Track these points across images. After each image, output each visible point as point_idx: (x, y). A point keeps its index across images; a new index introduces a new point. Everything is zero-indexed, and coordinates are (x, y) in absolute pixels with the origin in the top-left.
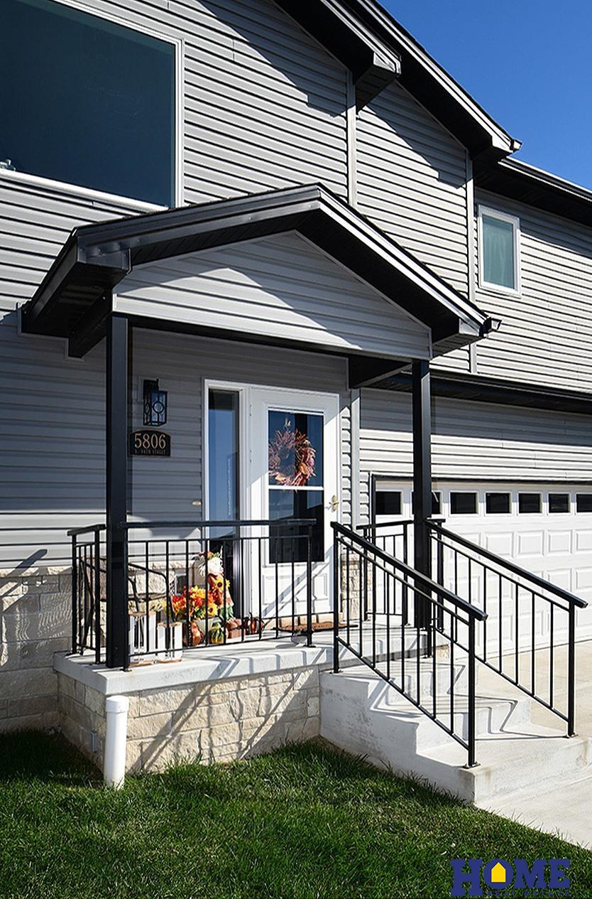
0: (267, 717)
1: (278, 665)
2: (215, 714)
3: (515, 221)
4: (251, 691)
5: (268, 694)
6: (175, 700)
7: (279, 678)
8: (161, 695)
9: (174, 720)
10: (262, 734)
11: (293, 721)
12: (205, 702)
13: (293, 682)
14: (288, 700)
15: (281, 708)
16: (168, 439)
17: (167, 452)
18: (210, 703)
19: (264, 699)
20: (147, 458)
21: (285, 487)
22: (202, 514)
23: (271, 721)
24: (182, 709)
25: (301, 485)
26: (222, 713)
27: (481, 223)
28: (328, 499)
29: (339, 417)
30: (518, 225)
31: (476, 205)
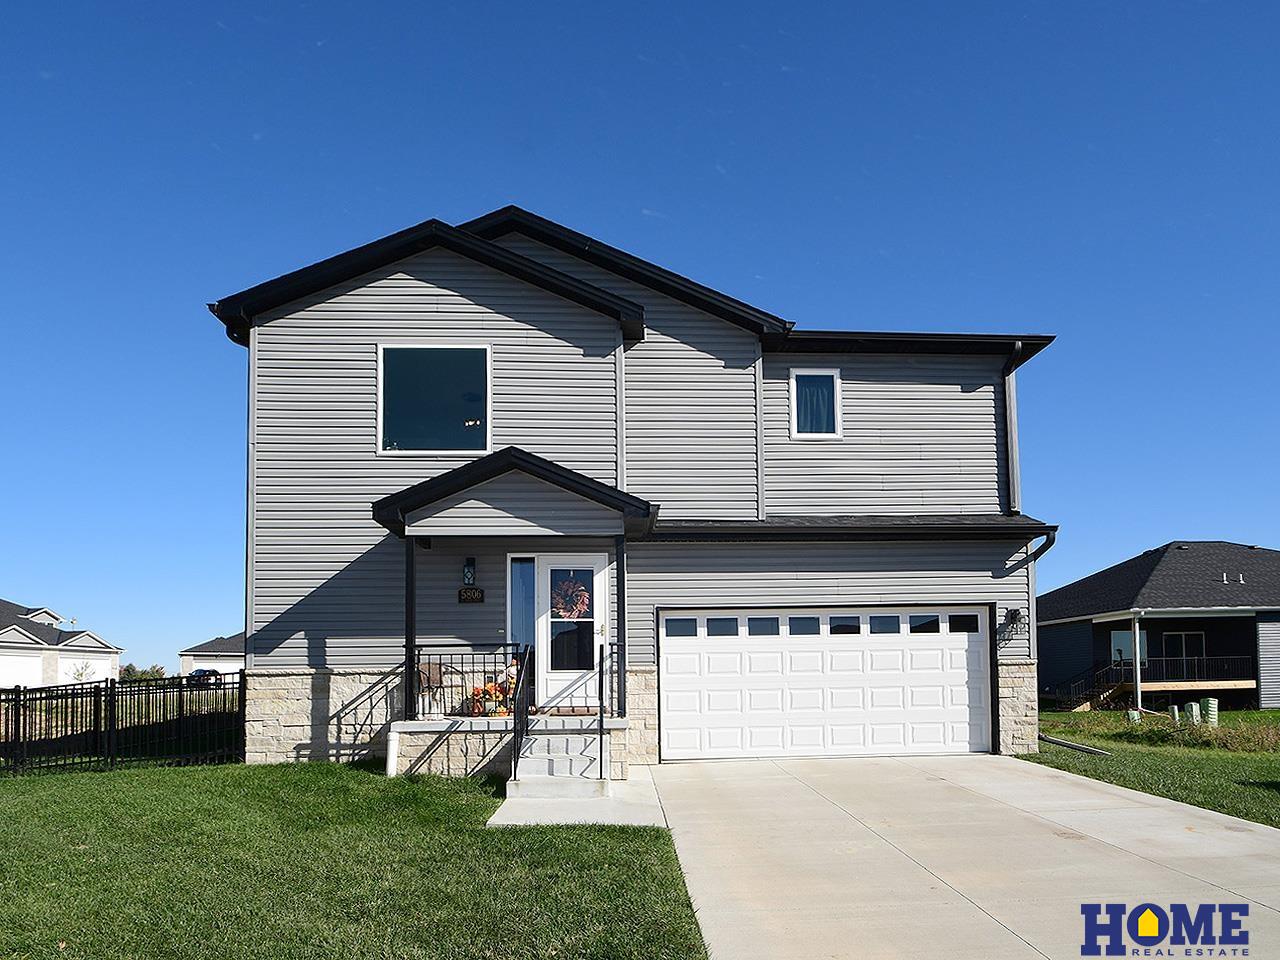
0: (484, 757)
1: (506, 727)
2: (451, 749)
3: (835, 373)
4: (474, 740)
5: (484, 744)
6: (430, 739)
7: (492, 735)
8: (421, 736)
9: (428, 751)
10: (480, 766)
11: (501, 762)
12: (446, 742)
13: (501, 739)
14: (498, 749)
15: (493, 753)
16: (482, 592)
17: (482, 600)
18: (448, 745)
19: (482, 746)
20: (469, 604)
21: (565, 620)
22: (505, 638)
23: (486, 760)
24: (433, 745)
25: (578, 617)
26: (456, 751)
27: (793, 382)
28: (597, 627)
29: (607, 569)
30: (838, 375)
31: (788, 369)
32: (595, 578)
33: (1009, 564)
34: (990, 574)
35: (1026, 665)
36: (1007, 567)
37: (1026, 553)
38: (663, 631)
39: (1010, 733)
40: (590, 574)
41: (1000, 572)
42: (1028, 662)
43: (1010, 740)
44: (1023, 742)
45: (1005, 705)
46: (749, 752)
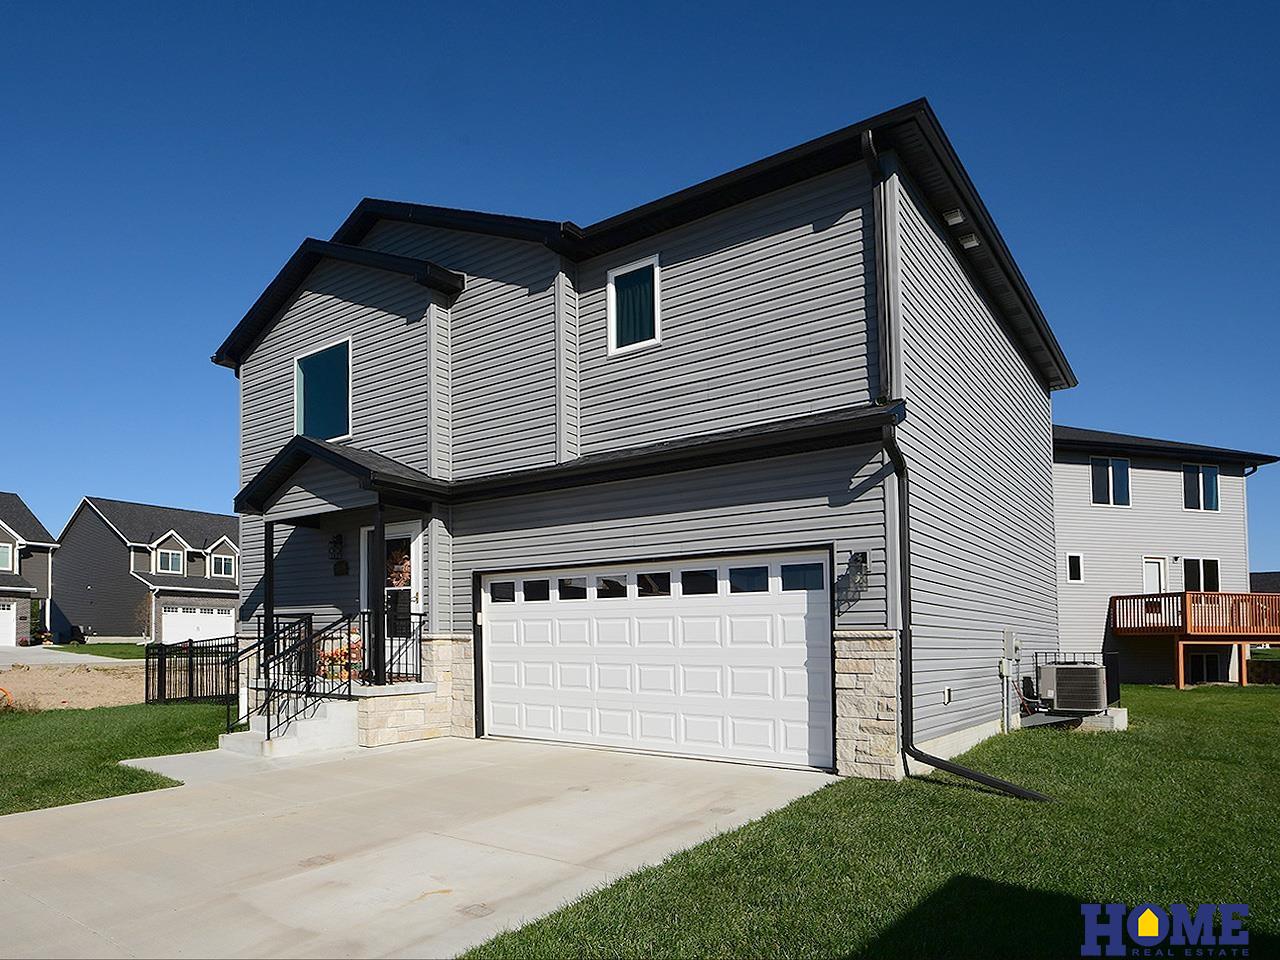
3: (654, 260)
16: (347, 564)
17: (347, 573)
20: (340, 576)
21: (395, 588)
22: (359, 607)
25: (403, 585)
27: (611, 289)
28: (413, 594)
29: (421, 536)
30: (658, 263)
31: (606, 272)
32: (412, 545)
33: (856, 482)
34: (826, 500)
35: (876, 638)
36: (851, 487)
37: (882, 462)
38: (486, 597)
39: (852, 744)
40: (408, 542)
41: (842, 496)
42: (886, 634)
43: (851, 755)
44: (872, 759)
45: (843, 699)
46: (561, 735)
